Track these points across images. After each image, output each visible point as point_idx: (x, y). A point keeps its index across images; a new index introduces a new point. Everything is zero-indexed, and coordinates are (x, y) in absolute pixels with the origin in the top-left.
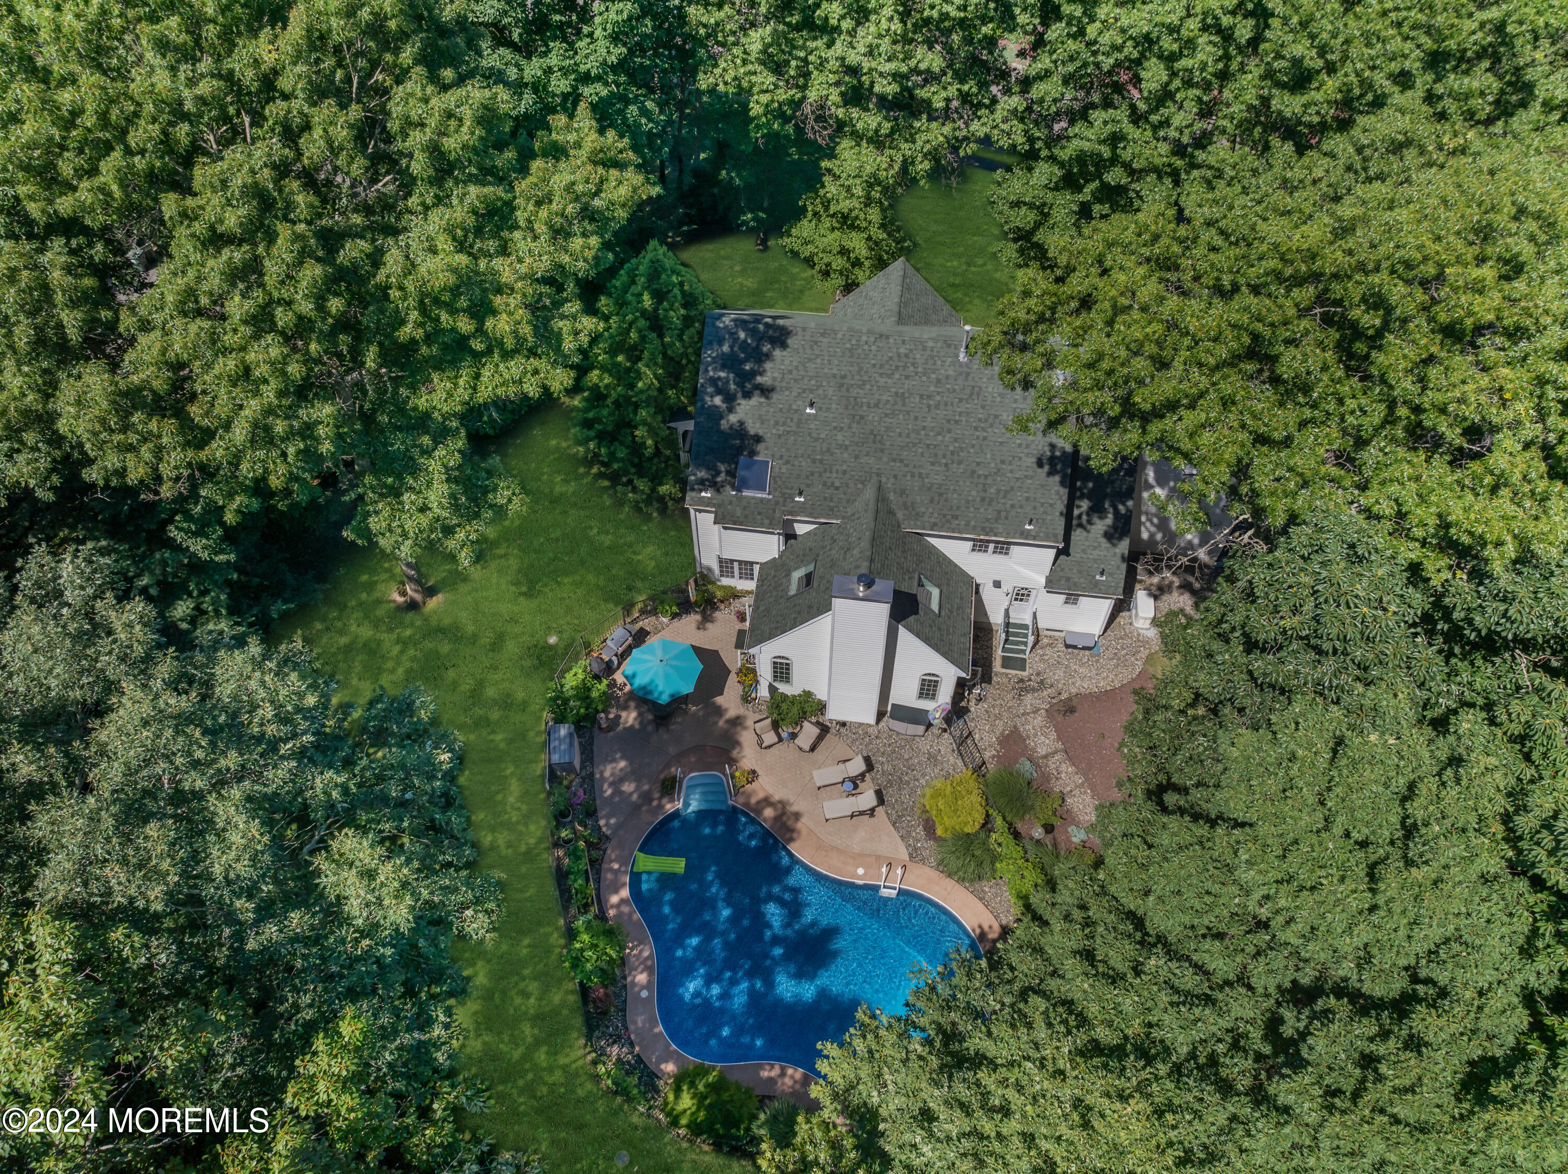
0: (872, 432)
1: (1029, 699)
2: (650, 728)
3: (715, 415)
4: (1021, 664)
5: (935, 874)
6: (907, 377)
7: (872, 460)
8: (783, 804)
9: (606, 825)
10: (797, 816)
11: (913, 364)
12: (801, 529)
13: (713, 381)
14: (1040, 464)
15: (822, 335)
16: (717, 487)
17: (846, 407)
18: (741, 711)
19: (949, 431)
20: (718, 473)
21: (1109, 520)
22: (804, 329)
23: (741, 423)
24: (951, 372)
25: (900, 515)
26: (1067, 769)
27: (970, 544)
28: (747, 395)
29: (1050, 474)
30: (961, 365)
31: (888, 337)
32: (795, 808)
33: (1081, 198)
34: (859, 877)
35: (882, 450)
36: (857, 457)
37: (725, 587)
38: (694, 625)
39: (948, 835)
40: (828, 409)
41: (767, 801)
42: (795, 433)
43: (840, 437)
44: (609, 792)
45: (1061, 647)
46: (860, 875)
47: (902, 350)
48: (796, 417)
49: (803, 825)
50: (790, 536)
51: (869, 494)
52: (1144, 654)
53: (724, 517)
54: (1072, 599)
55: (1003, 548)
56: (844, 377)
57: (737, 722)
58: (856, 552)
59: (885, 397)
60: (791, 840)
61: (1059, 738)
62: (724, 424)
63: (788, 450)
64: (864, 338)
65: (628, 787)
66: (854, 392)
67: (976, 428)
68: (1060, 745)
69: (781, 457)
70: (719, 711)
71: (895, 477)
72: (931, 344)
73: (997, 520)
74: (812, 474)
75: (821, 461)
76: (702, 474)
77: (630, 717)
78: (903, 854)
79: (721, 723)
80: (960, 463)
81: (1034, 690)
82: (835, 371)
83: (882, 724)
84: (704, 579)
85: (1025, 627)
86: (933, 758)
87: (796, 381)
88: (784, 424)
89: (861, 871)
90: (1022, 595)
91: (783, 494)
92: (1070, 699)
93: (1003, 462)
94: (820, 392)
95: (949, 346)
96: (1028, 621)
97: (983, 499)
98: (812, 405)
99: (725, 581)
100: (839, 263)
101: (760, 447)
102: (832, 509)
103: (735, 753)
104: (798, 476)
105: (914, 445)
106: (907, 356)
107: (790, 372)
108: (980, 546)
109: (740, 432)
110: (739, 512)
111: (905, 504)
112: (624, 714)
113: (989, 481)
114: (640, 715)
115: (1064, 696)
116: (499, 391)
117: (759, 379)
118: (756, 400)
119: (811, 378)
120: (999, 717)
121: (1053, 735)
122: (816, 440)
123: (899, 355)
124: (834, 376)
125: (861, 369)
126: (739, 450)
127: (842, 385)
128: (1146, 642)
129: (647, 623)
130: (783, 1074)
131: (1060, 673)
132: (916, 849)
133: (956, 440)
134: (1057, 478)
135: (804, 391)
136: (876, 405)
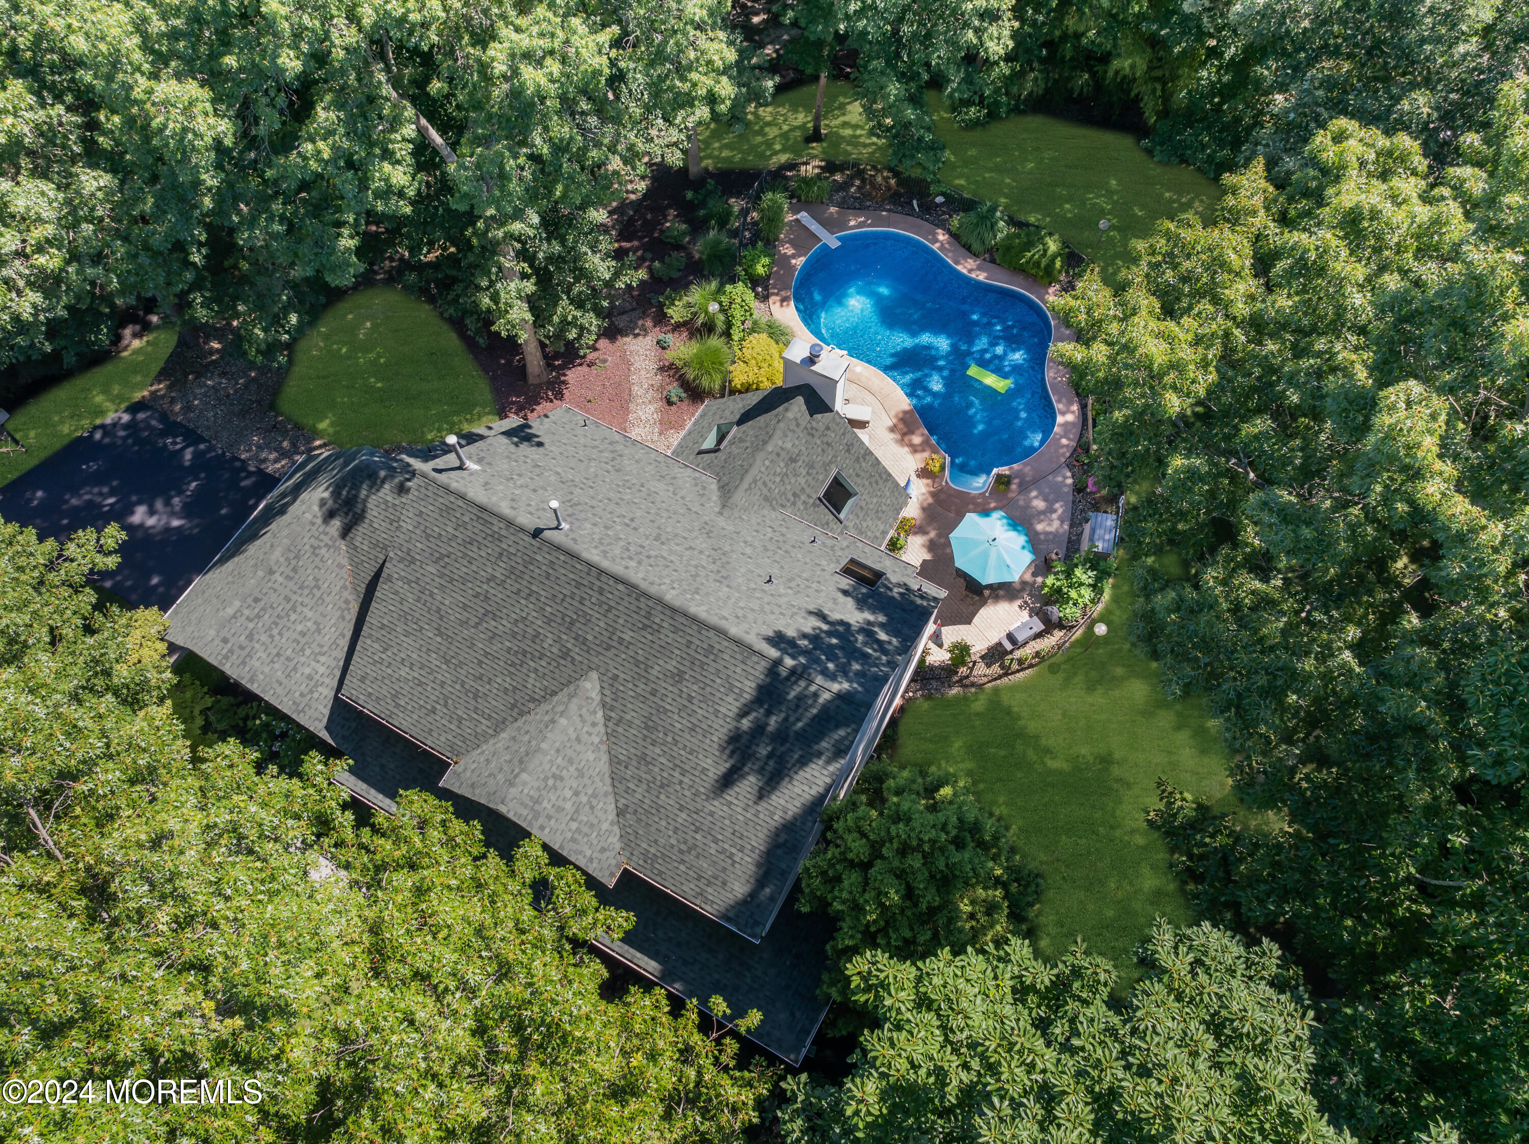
0: (710, 537)
3: (890, 629)
6: (642, 546)
7: (722, 523)
8: (901, 442)
9: (1065, 478)
10: (892, 429)
11: (628, 549)
13: (884, 652)
15: (725, 618)
17: (728, 562)
19: (622, 498)
20: (901, 594)
23: (860, 610)
24: (589, 524)
26: (638, 390)
28: (844, 624)
30: (573, 522)
31: (644, 579)
32: (892, 436)
35: (705, 523)
40: (750, 571)
41: (915, 449)
42: (798, 576)
43: (748, 550)
47: (634, 562)
48: (792, 585)
49: (891, 421)
56: (717, 581)
59: (679, 547)
60: (906, 412)
61: (629, 410)
62: (882, 619)
63: (812, 571)
64: (673, 592)
66: (712, 566)
67: (592, 486)
68: (633, 405)
69: (823, 570)
71: (702, 505)
72: (596, 550)
74: (793, 547)
75: (778, 549)
76: (920, 602)
80: (627, 480)
87: (778, 606)
88: (808, 587)
94: (753, 585)
95: (575, 539)
98: (768, 583)
101: (845, 587)
103: (930, 500)
104: (809, 552)
105: (667, 510)
106: (631, 557)
107: (781, 614)
109: (864, 606)
111: (704, 489)
117: (824, 627)
118: (834, 616)
119: (758, 599)
121: (632, 415)
122: (776, 562)
124: (728, 587)
126: (869, 596)
127: (723, 578)
135: (771, 596)
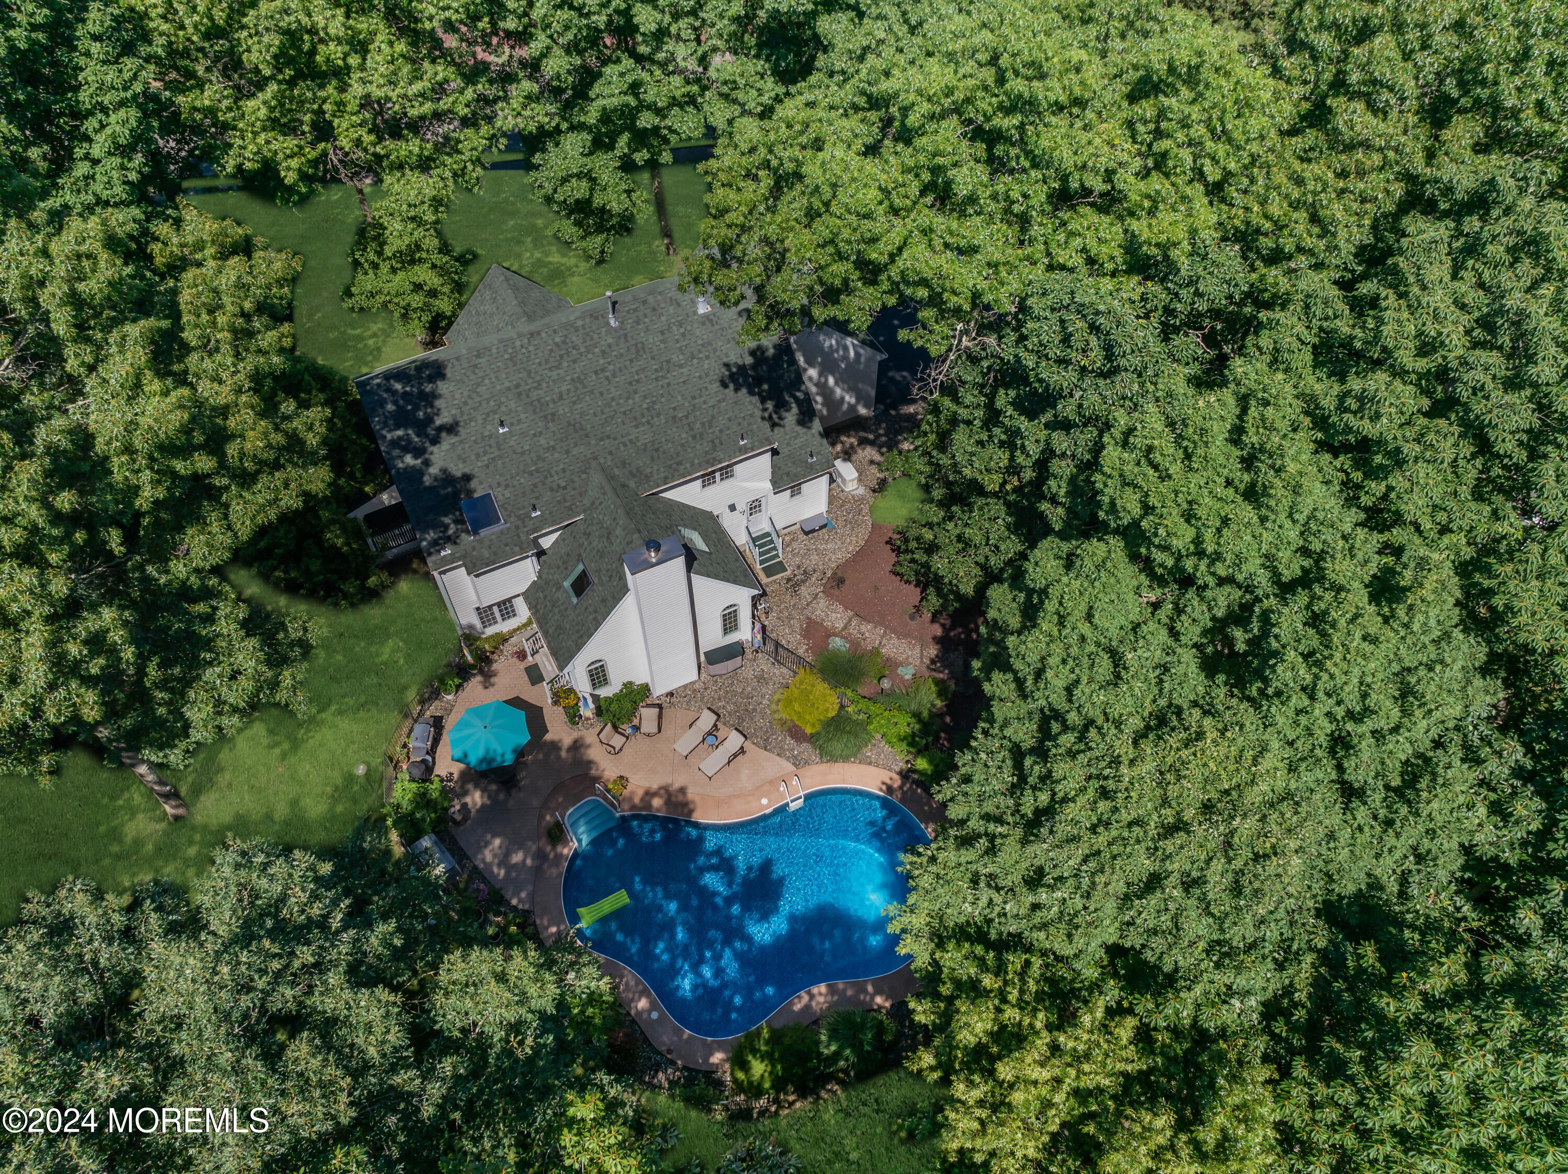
0: (569, 424)
1: (804, 591)
2: (501, 796)
3: (415, 475)
4: (781, 567)
5: (825, 767)
6: (574, 361)
7: (582, 449)
8: (665, 788)
9: (520, 901)
10: (682, 790)
11: (574, 348)
12: (547, 543)
13: (394, 443)
14: (725, 385)
15: (478, 356)
16: (452, 540)
17: (534, 412)
18: (575, 735)
19: (636, 392)
20: (446, 527)
21: (795, 409)
22: (458, 359)
23: (444, 471)
24: (610, 341)
25: (632, 484)
26: (866, 628)
27: (699, 482)
28: (435, 441)
29: (736, 390)
30: (615, 330)
31: (539, 333)
32: (677, 785)
33: (618, 153)
34: (767, 807)
35: (587, 436)
36: (567, 452)
37: (492, 637)
38: (480, 687)
39: (818, 728)
40: (519, 421)
41: (649, 794)
42: (500, 457)
43: (543, 441)
44: (502, 872)
45: (802, 536)
46: (766, 805)
47: (558, 339)
48: (493, 442)
49: (692, 794)
50: (541, 554)
51: (597, 478)
52: (866, 509)
53: (475, 565)
54: (796, 490)
55: (727, 472)
56: (518, 386)
57: (577, 746)
58: (618, 531)
59: (564, 388)
60: (691, 812)
61: (846, 608)
62: (427, 481)
63: (501, 475)
64: (518, 343)
65: (517, 858)
66: (534, 395)
67: (657, 379)
68: (850, 613)
69: (499, 484)
70: (555, 746)
71: (610, 453)
72: (580, 323)
73: (714, 449)
74: (535, 486)
75: (537, 471)
76: (431, 535)
77: (476, 798)
78: (789, 767)
79: (564, 754)
80: (658, 415)
81: (803, 582)
82: (507, 384)
83: (703, 675)
84: (470, 637)
85: (768, 534)
86: (761, 679)
87: (475, 409)
88: (485, 453)
89: (764, 801)
90: (755, 507)
91: (519, 517)
92: (835, 574)
93: (694, 398)
94: (503, 409)
95: (597, 318)
96: (767, 528)
97: (694, 437)
98: (502, 424)
99: (490, 631)
100: (417, 300)
101: (473, 484)
102: (570, 509)
103: (593, 772)
104: (524, 494)
105: (612, 417)
106: (564, 342)
107: (465, 403)
108: (708, 479)
109: (447, 479)
110: (486, 553)
111: (631, 473)
112: (468, 800)
113: (691, 419)
114: (483, 791)
115: (829, 574)
116: (259, 520)
117: (438, 422)
118: (447, 442)
119: (488, 400)
120: (790, 617)
121: (841, 608)
122: (523, 453)
123: (557, 345)
124: (509, 389)
125: (529, 372)
126: (456, 495)
127: (520, 394)
128: (862, 499)
129: (434, 709)
130: (812, 997)
131: (814, 558)
132: (795, 757)
133: (645, 397)
134: (744, 391)
135: (488, 415)
136: (561, 398)
